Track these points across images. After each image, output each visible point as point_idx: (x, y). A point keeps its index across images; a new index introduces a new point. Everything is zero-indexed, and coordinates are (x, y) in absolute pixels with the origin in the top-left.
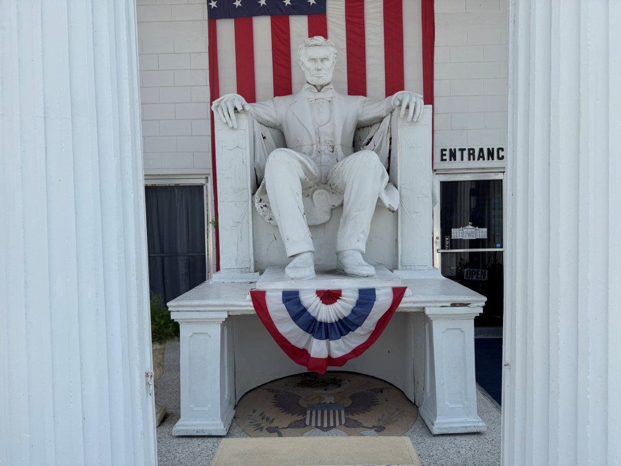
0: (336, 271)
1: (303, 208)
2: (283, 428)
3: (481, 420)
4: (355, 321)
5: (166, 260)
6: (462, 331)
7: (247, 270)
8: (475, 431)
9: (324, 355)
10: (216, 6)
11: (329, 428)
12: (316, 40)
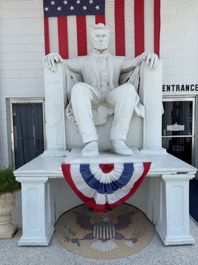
0: (110, 151)
1: (92, 116)
2: (81, 240)
3: (192, 237)
4: (122, 183)
5: (24, 141)
6: (182, 188)
7: (62, 149)
8: (189, 244)
9: (104, 203)
10: (48, 10)
11: (107, 240)
12: (99, 25)
